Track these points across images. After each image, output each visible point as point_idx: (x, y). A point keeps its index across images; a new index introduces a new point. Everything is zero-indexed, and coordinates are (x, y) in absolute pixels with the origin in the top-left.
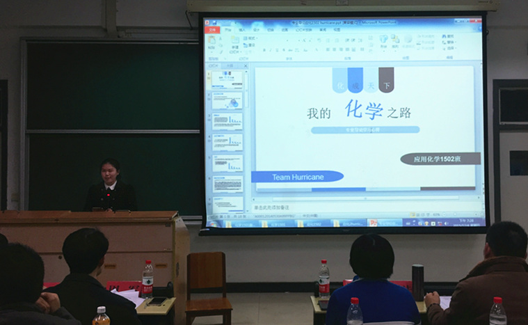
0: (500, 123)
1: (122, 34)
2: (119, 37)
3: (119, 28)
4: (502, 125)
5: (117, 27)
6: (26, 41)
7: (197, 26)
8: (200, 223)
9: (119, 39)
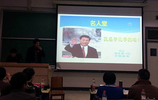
0: (147, 40)
1: (32, 9)
2: (32, 10)
3: (32, 8)
4: (148, 41)
5: (31, 7)
6: (3, 10)
7: (56, 8)
8: (54, 68)
9: (32, 11)
